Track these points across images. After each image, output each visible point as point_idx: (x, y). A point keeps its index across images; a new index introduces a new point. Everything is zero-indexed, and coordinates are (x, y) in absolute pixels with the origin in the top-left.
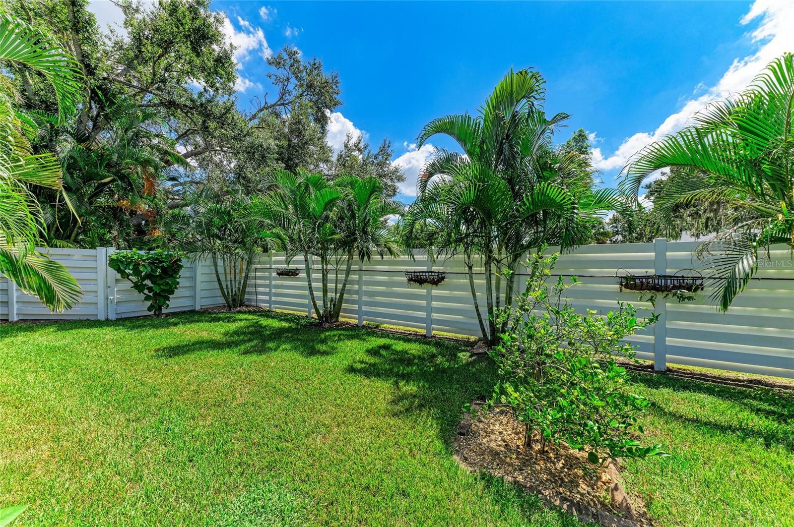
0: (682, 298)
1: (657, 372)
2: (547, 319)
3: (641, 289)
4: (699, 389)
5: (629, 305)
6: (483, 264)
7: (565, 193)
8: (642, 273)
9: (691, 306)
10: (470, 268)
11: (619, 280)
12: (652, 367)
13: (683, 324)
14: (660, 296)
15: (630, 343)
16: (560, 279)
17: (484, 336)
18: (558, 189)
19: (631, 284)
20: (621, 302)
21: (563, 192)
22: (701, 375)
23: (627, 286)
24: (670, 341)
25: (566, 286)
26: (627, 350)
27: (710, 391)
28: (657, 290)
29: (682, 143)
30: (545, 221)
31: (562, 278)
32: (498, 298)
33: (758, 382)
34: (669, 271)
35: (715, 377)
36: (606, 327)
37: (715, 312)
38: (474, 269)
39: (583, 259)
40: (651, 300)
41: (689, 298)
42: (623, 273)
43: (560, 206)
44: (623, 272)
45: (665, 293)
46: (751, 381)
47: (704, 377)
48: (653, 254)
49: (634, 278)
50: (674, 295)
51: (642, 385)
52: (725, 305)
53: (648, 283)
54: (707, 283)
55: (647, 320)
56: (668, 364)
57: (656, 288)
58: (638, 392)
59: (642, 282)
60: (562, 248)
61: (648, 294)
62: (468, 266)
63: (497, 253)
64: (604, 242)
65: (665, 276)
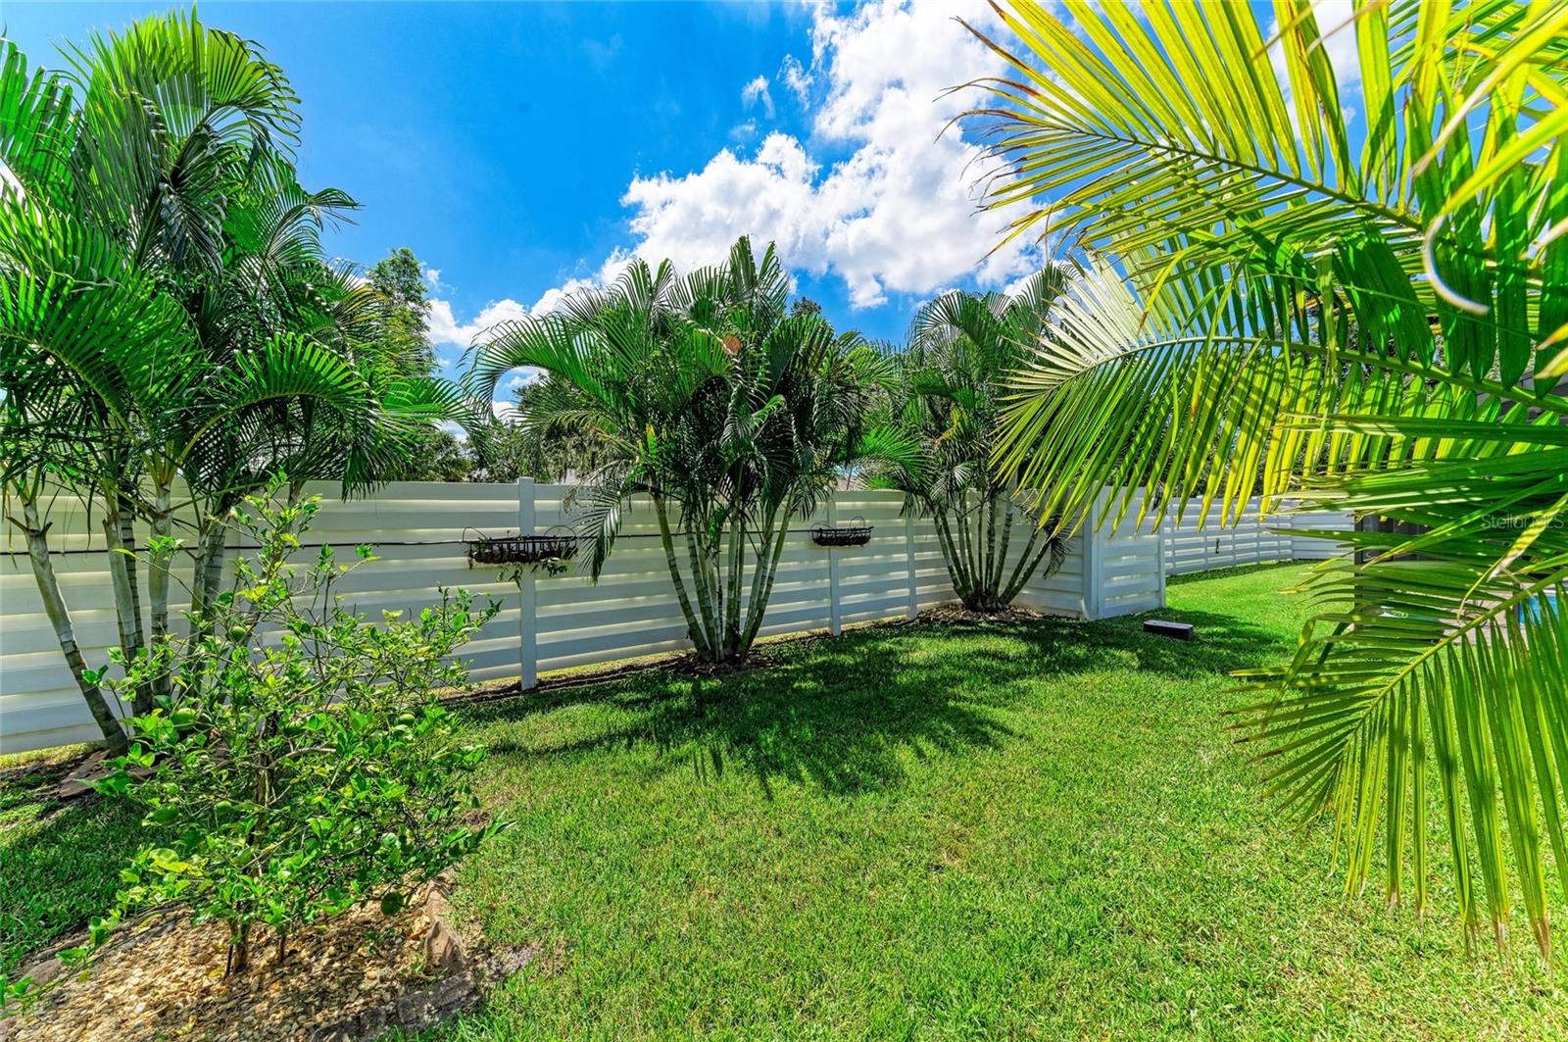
0: (554, 570)
1: (524, 693)
2: (294, 647)
3: (501, 561)
4: (573, 699)
5: (461, 591)
6: (97, 523)
7: (346, 369)
8: (500, 533)
9: (565, 581)
10: (39, 535)
11: (467, 548)
12: (518, 686)
13: (557, 609)
14: (527, 568)
15: (459, 659)
16: (323, 552)
17: (108, 733)
18: (331, 357)
19: (488, 553)
20: (443, 588)
21: (343, 366)
22: (578, 677)
23: (480, 558)
24: (542, 638)
25: (344, 568)
26: (453, 672)
27: (584, 698)
28: (524, 560)
29: (546, 334)
30: (307, 423)
31: (330, 550)
32: (160, 616)
33: (631, 667)
34: (539, 530)
35: (592, 676)
36: (420, 639)
37: (585, 585)
38: (54, 540)
39: (402, 510)
40: (516, 577)
41: (563, 569)
42: (474, 535)
43: (339, 395)
44: (474, 533)
45: (534, 564)
46: (624, 669)
47: (580, 679)
48: (517, 502)
49: (490, 543)
50: (545, 565)
51: (501, 721)
52: (595, 573)
53: (510, 550)
54: (580, 544)
55: (484, 614)
56: (539, 675)
57: (522, 558)
58: (475, 742)
59: (501, 549)
60: (344, 488)
61: (511, 568)
62: (26, 530)
63: (154, 489)
64: (457, 479)
65: (533, 538)
